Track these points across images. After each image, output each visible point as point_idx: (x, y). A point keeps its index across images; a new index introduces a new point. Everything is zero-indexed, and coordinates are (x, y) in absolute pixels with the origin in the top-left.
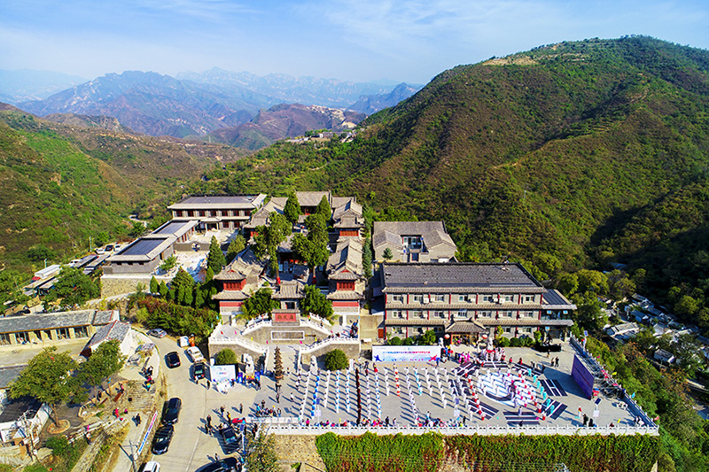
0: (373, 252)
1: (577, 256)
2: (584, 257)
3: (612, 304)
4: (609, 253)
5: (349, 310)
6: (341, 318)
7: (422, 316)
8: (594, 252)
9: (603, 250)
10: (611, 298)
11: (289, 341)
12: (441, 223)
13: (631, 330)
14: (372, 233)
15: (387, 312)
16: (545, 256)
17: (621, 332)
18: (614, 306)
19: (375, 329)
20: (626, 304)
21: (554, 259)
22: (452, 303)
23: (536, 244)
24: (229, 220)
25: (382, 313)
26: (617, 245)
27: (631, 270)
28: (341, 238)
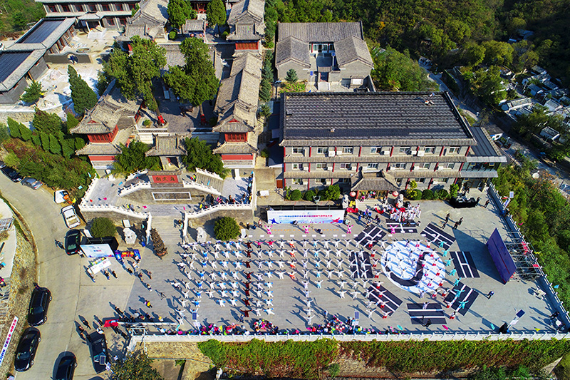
0: (275, 72)
1: (488, 23)
2: (495, 24)
3: (512, 76)
4: (519, 21)
5: (241, 163)
6: (233, 171)
7: (326, 169)
8: (505, 18)
9: (514, 16)
10: (511, 70)
11: (174, 201)
12: (358, 24)
13: (525, 105)
14: (276, 40)
15: (286, 164)
16: (457, 23)
17: (515, 108)
18: (513, 79)
19: (273, 181)
20: (525, 76)
21: (465, 26)
22: (362, 155)
23: (451, 9)
24: (114, 17)
25: (280, 166)
26: (529, 10)
27: (538, 40)
28: (238, 53)
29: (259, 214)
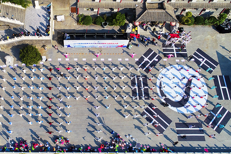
29: (56, 38)
